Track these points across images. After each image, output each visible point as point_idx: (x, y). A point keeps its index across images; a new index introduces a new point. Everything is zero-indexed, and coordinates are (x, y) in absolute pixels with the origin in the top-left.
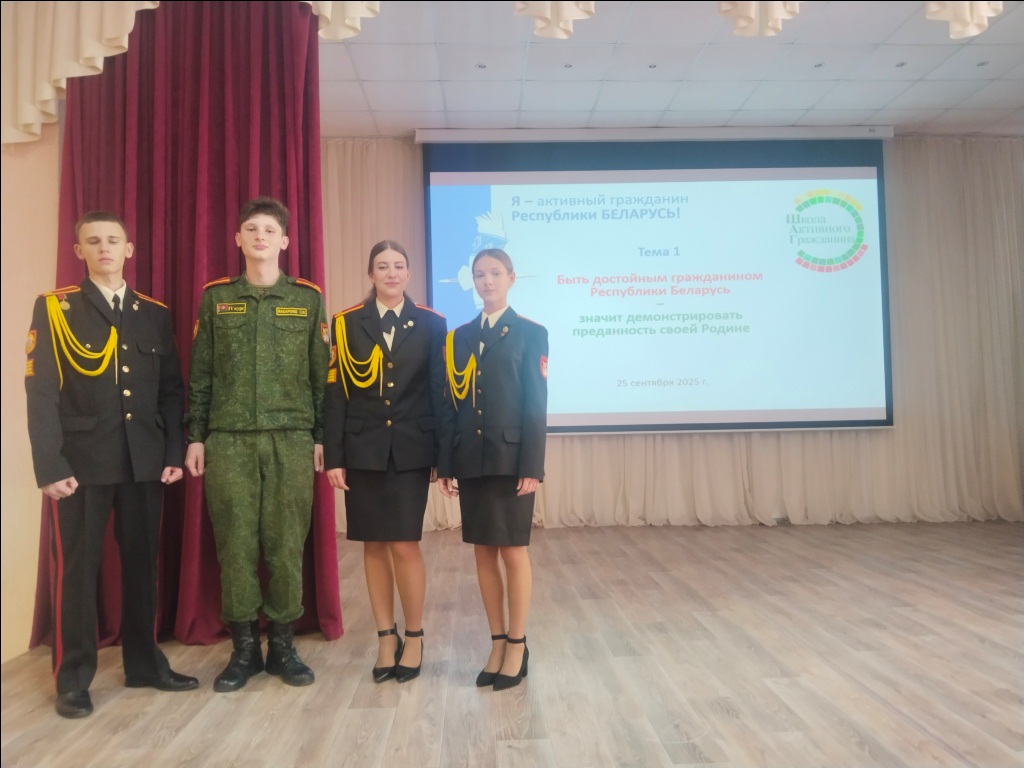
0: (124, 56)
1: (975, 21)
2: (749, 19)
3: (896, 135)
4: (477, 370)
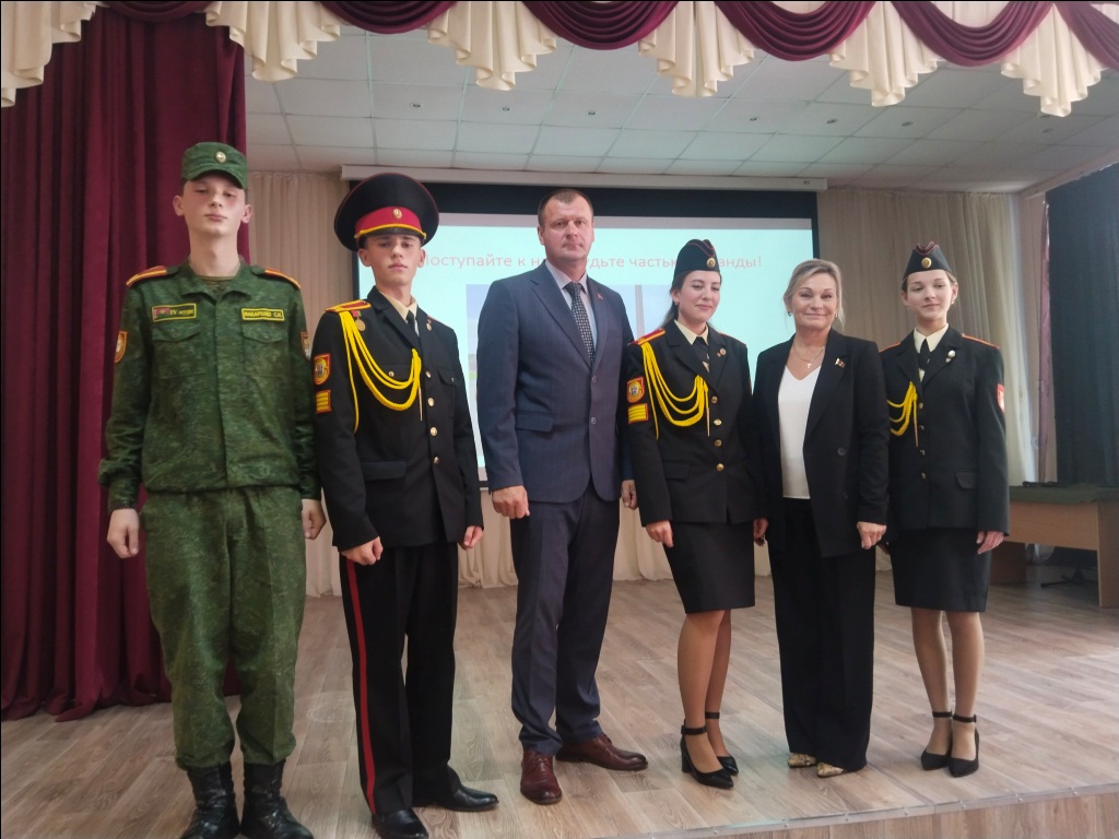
0: (38, 88)
1: (894, 91)
2: (686, 80)
3: (829, 187)
4: (918, 403)
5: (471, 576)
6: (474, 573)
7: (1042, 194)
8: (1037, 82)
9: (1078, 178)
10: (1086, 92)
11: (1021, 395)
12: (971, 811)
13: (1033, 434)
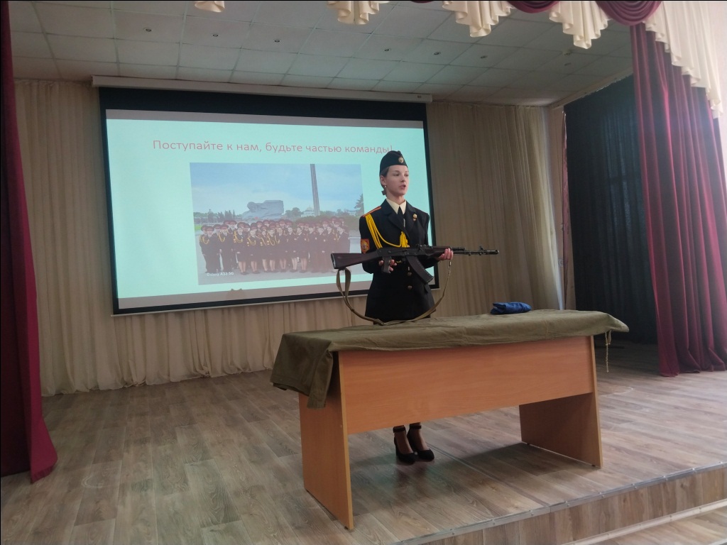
1: (484, 27)
2: (347, 11)
3: (434, 101)
5: (203, 369)
6: (204, 367)
7: (562, 107)
8: (571, 25)
9: (583, 96)
10: (600, 34)
11: (551, 233)
12: (573, 507)
13: (559, 258)
